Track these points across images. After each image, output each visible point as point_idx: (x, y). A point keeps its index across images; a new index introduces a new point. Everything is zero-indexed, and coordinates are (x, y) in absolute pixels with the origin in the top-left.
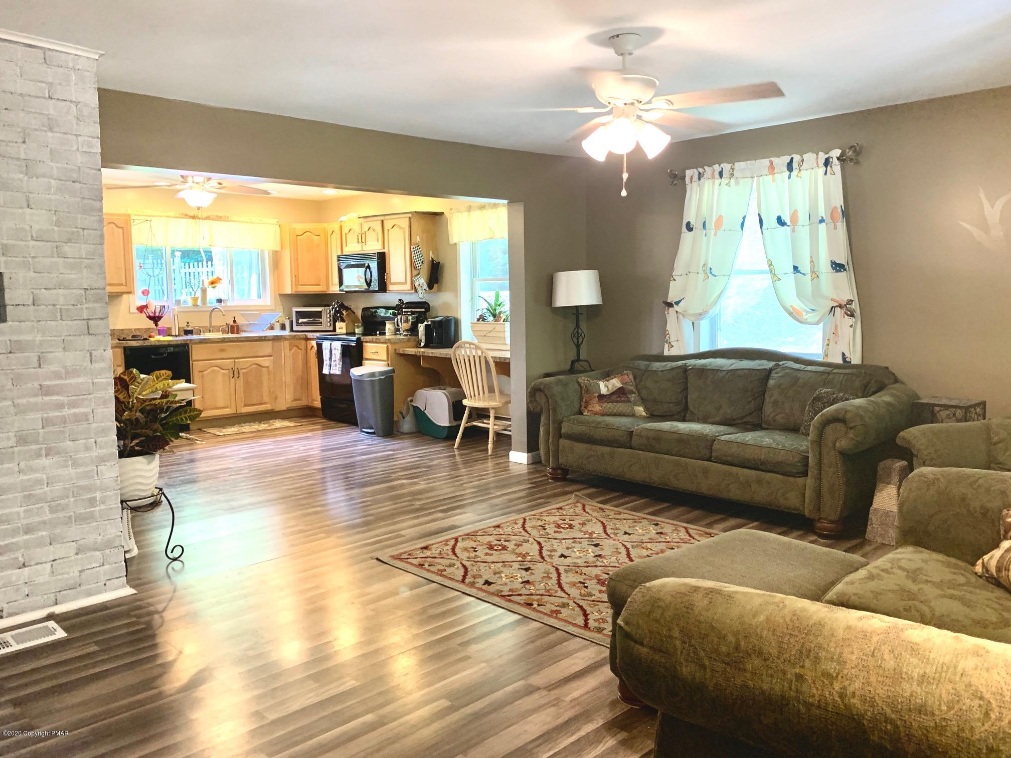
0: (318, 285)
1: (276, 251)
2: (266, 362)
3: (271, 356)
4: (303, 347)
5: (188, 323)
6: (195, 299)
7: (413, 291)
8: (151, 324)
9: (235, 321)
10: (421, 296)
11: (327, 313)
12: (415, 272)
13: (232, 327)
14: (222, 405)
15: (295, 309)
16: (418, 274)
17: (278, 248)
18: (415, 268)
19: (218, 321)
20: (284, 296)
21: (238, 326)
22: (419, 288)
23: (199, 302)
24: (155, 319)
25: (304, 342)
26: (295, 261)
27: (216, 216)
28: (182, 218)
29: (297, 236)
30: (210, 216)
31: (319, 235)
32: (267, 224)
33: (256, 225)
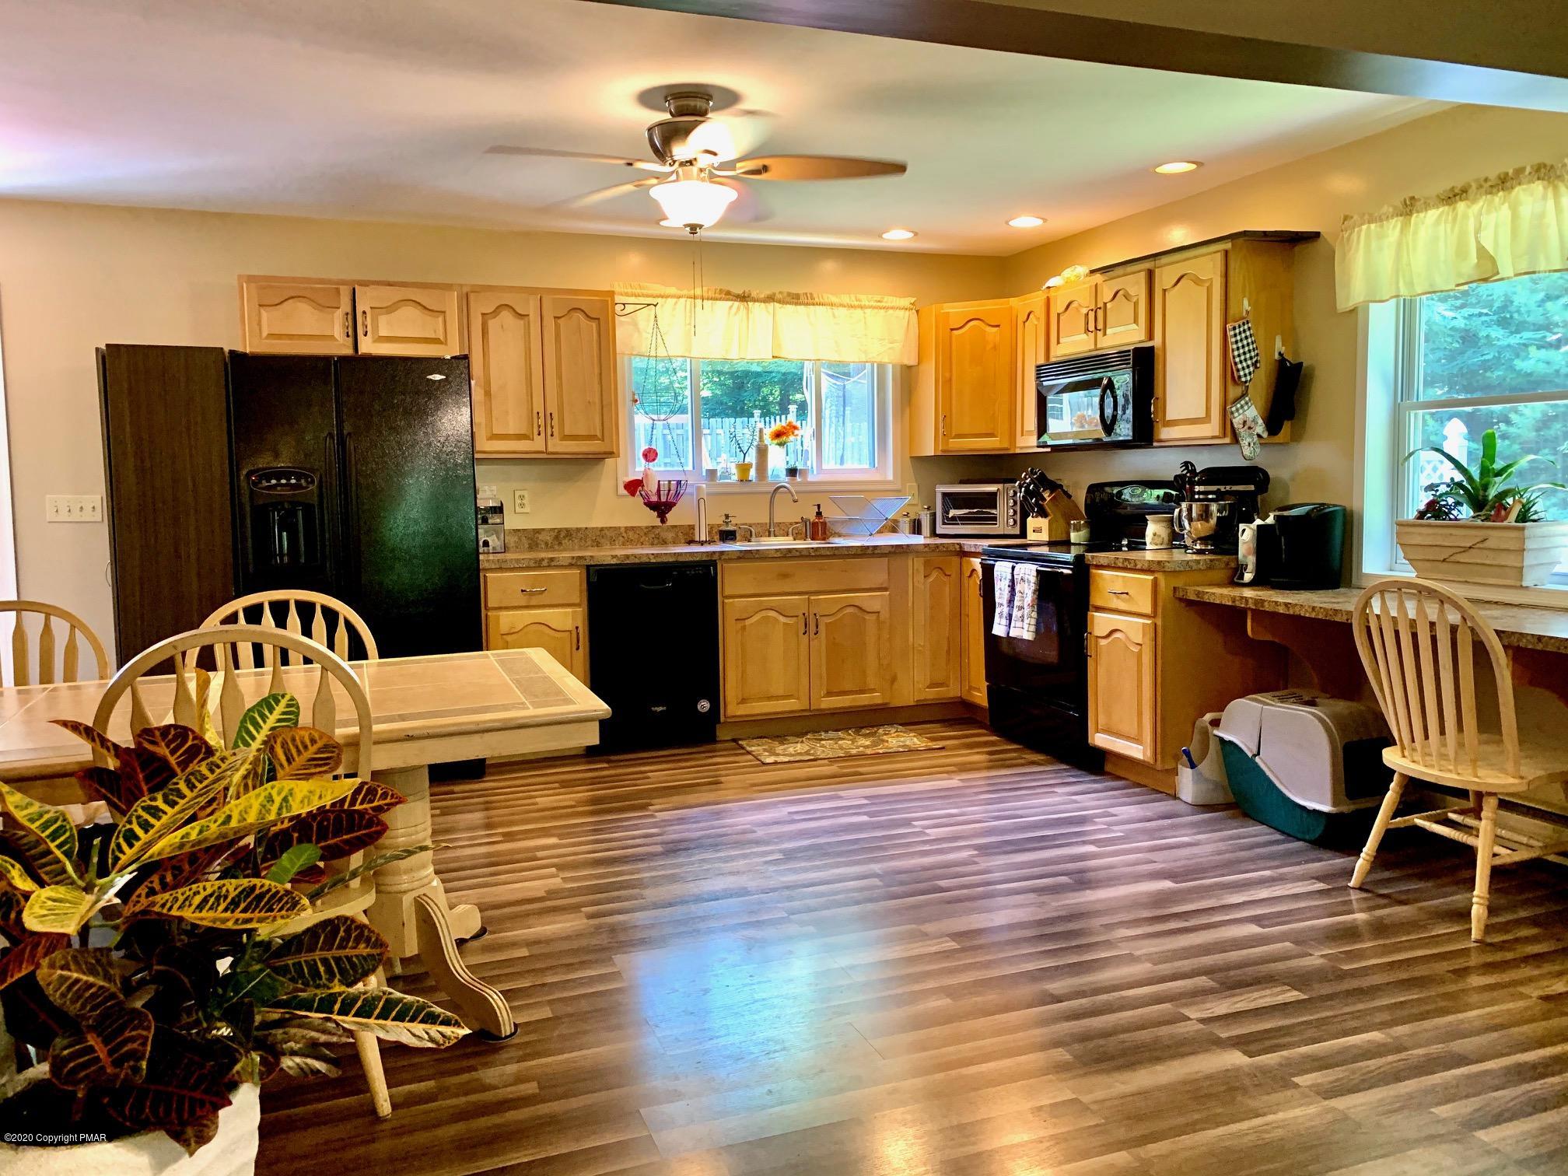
0: (991, 435)
1: (910, 367)
2: (873, 601)
3: (885, 589)
4: (953, 570)
5: (727, 516)
6: (744, 468)
7: (1227, 440)
9: (819, 514)
10: (1247, 452)
11: (1007, 499)
12: (1234, 391)
13: (814, 525)
14: (781, 692)
15: (942, 489)
16: (1243, 396)
17: (912, 361)
18: (1236, 381)
20: (920, 461)
22: (1243, 432)
23: (752, 474)
24: (662, 508)
25: (955, 560)
26: (945, 384)
27: (789, 294)
28: (720, 299)
29: (952, 330)
30: (774, 294)
31: (998, 326)
32: (892, 308)
33: (868, 311)
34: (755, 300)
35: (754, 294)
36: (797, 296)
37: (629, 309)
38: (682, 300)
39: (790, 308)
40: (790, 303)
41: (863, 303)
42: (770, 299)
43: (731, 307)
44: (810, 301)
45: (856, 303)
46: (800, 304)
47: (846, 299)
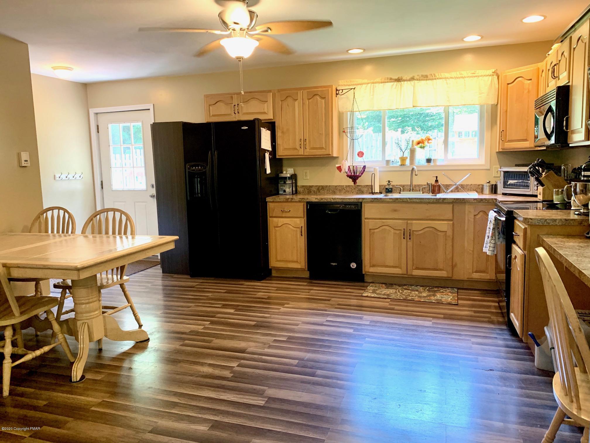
0: (526, 140)
2: (443, 226)
3: (450, 220)
5: (389, 182)
6: (403, 159)
8: (350, 182)
9: (437, 181)
13: (434, 186)
14: (392, 264)
15: (503, 169)
17: (494, 102)
19: (420, 180)
20: (501, 154)
21: (439, 186)
23: (408, 162)
24: (354, 178)
26: (504, 113)
27: (422, 76)
28: (387, 82)
29: (508, 84)
30: (414, 77)
31: (530, 80)
32: (481, 76)
33: (466, 79)
34: (404, 81)
35: (404, 78)
36: (427, 76)
37: (344, 91)
38: (369, 85)
39: (423, 82)
40: (423, 80)
41: (463, 76)
42: (413, 79)
43: (393, 85)
44: (434, 77)
45: (460, 76)
46: (428, 80)
47: (454, 74)
